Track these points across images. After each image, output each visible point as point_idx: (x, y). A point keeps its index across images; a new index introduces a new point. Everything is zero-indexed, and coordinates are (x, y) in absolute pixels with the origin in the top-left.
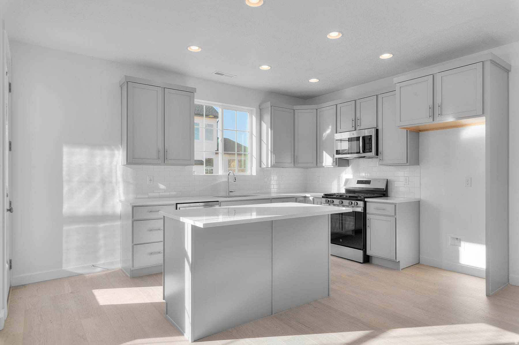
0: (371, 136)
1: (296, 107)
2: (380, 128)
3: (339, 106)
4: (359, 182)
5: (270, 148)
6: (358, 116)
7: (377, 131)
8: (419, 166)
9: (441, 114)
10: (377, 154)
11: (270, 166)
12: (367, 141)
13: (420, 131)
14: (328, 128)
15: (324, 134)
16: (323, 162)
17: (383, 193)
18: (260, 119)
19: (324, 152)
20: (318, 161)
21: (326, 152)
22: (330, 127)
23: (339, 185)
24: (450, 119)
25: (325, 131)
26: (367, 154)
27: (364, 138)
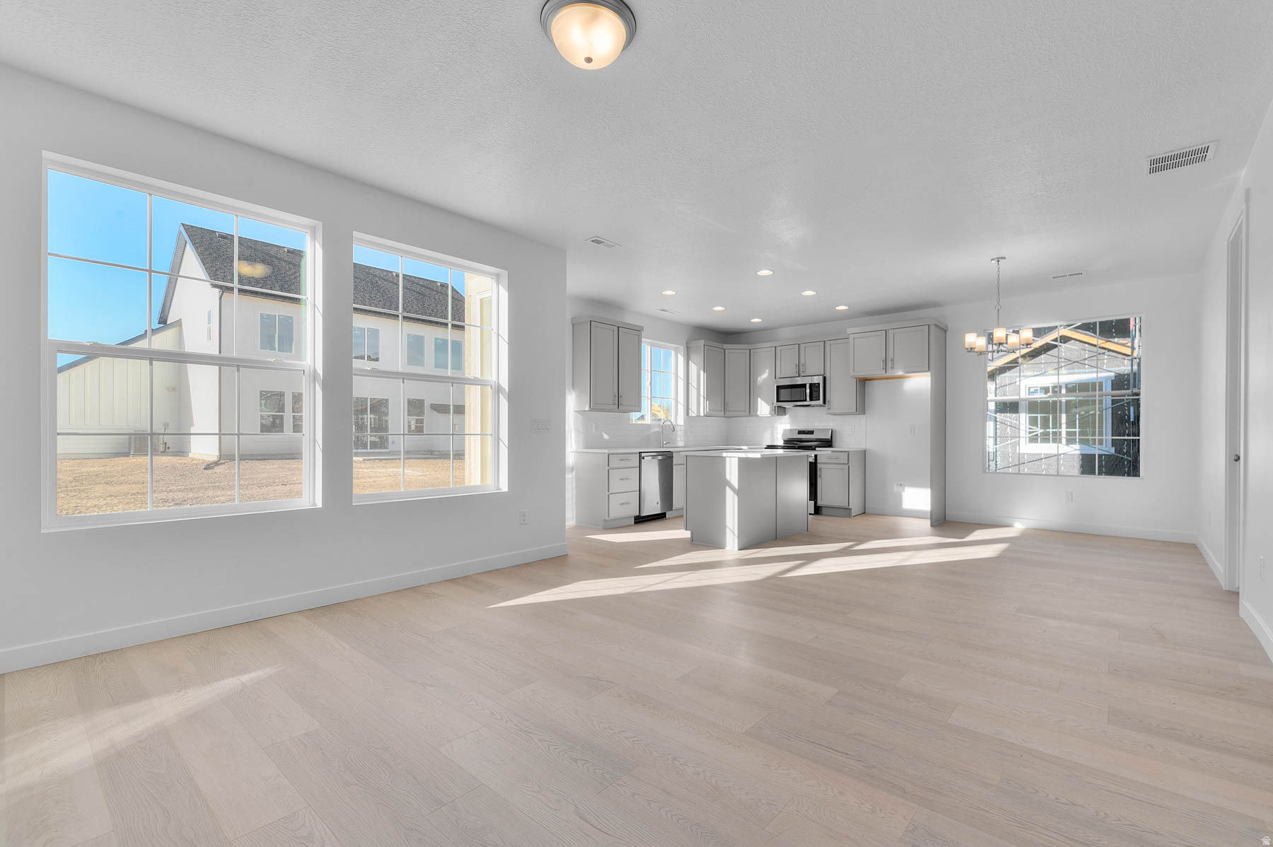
0: (819, 384)
1: (725, 346)
2: (827, 375)
3: (778, 349)
4: (800, 432)
5: (702, 393)
6: (802, 361)
7: (825, 379)
8: (864, 416)
9: (892, 368)
10: (824, 402)
11: (702, 414)
12: (814, 389)
13: (866, 380)
14: (765, 372)
15: (759, 379)
16: (757, 410)
17: (828, 443)
18: (688, 359)
19: (759, 399)
20: (751, 410)
21: (762, 399)
22: (767, 371)
23: (773, 437)
24: (900, 373)
25: (760, 375)
26: (813, 403)
27: (811, 385)
